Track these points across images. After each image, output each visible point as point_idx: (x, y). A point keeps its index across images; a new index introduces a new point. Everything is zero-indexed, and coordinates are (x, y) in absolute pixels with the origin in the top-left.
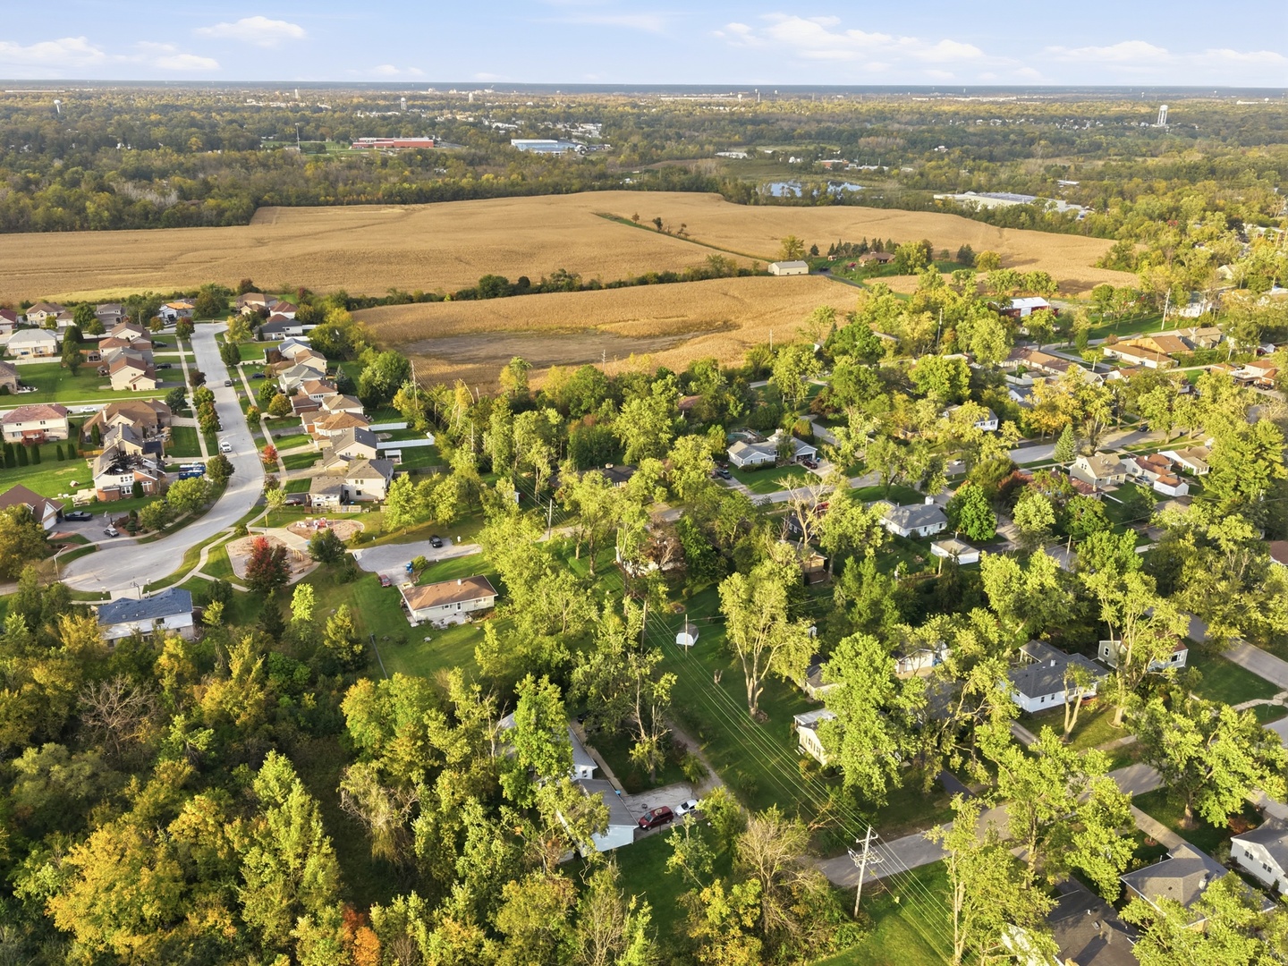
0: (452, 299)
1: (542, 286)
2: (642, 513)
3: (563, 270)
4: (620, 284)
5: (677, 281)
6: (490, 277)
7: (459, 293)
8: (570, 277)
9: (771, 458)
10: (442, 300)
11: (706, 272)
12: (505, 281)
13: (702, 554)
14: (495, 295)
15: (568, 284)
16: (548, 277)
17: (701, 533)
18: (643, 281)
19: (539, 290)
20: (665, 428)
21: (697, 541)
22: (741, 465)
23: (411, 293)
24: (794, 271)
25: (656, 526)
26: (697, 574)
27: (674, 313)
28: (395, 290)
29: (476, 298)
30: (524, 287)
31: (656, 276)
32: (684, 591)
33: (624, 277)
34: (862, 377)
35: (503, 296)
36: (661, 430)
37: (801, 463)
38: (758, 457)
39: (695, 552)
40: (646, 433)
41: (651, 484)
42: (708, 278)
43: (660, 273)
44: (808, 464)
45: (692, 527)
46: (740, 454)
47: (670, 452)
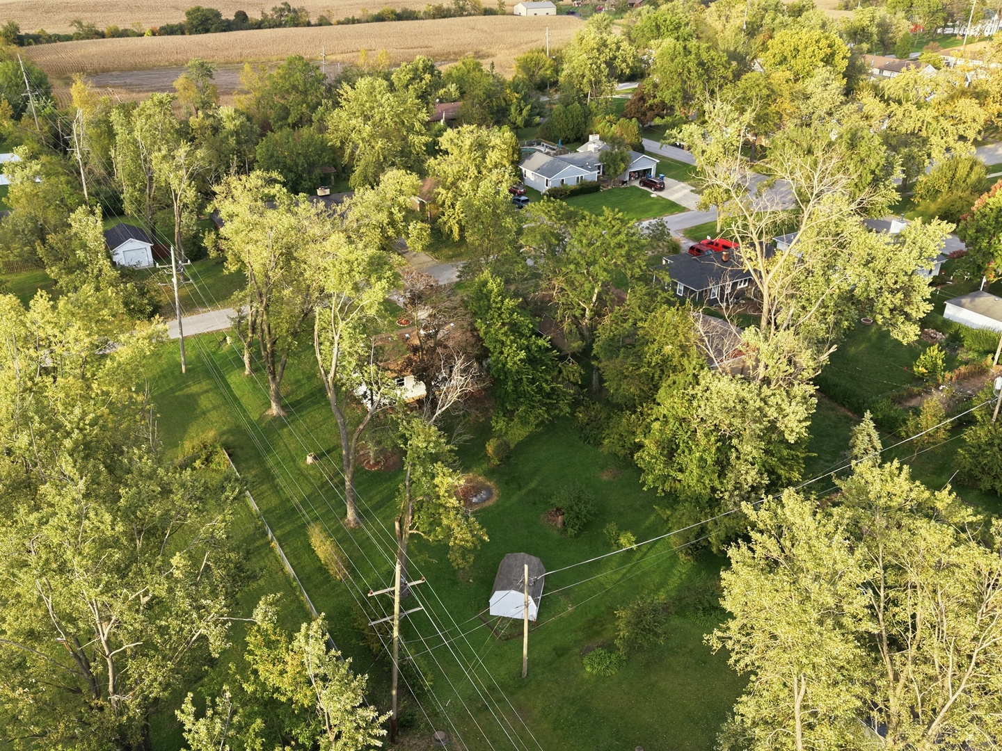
0: (154, 34)
1: (262, 22)
2: (376, 266)
3: (286, 4)
4: (353, 21)
5: (417, 18)
6: (198, 9)
7: (162, 28)
8: (295, 11)
9: (591, 176)
10: (142, 35)
11: (449, 10)
12: (218, 15)
13: (531, 361)
14: (207, 31)
15: (293, 19)
16: (269, 12)
17: (522, 307)
18: (380, 18)
19: (259, 26)
20: (417, 126)
21: (515, 328)
22: (544, 189)
23: (101, 28)
24: (541, 12)
25: (417, 299)
26: (517, 403)
27: (416, 44)
28: (80, 23)
29: (183, 33)
30: (241, 22)
31: (393, 12)
32: (490, 447)
33: (358, 14)
34: (705, 57)
35: (216, 31)
36: (411, 129)
37: (636, 184)
38: (571, 175)
39: (514, 356)
40: (386, 135)
41: (399, 216)
42: (451, 16)
43: (399, 11)
44: (650, 184)
45: (503, 294)
46: (541, 170)
47: (431, 161)
